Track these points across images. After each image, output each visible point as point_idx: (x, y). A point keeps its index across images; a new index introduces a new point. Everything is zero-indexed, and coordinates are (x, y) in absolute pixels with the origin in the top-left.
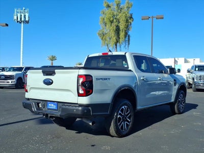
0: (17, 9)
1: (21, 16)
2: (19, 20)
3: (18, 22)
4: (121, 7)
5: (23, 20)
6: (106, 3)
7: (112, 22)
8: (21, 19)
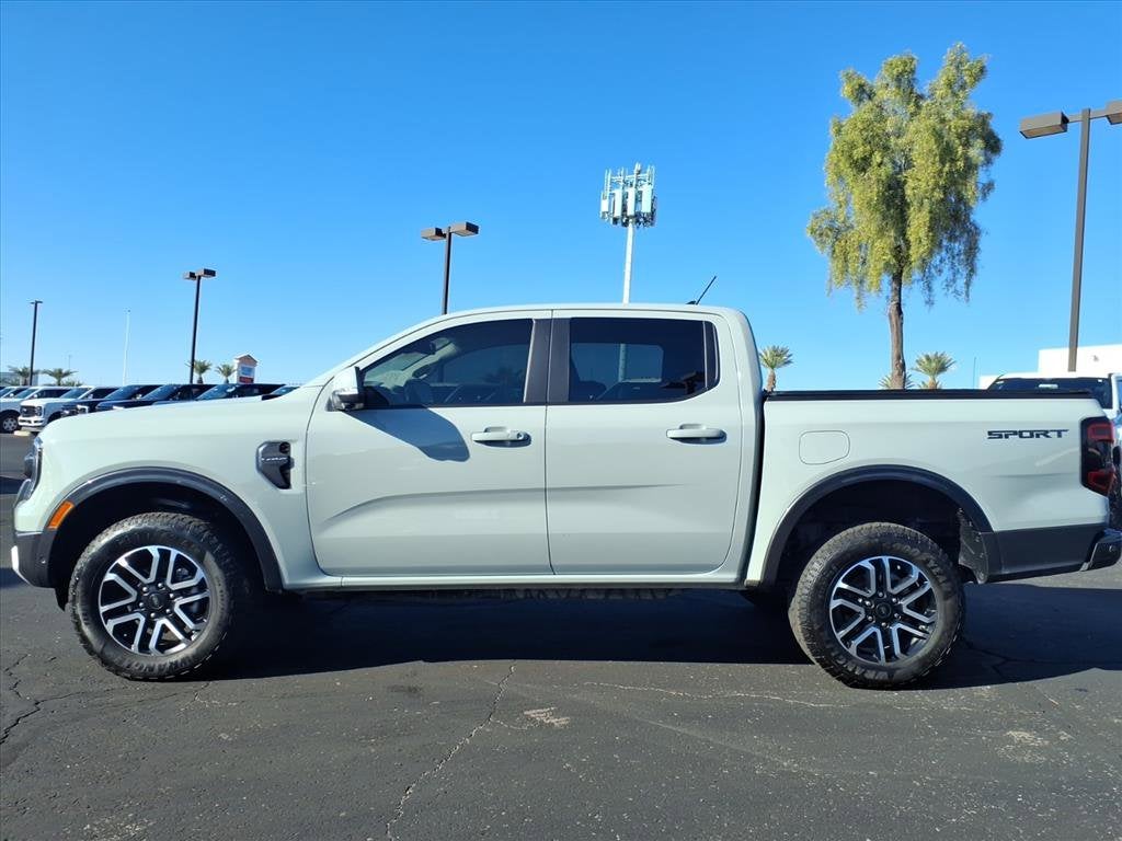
0: (614, 174)
1: (625, 197)
2: (618, 213)
3: (615, 220)
4: (917, 90)
5: (630, 212)
6: (849, 78)
7: (862, 165)
8: (624, 209)
